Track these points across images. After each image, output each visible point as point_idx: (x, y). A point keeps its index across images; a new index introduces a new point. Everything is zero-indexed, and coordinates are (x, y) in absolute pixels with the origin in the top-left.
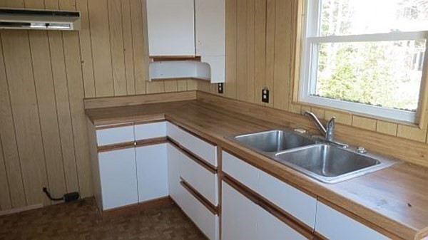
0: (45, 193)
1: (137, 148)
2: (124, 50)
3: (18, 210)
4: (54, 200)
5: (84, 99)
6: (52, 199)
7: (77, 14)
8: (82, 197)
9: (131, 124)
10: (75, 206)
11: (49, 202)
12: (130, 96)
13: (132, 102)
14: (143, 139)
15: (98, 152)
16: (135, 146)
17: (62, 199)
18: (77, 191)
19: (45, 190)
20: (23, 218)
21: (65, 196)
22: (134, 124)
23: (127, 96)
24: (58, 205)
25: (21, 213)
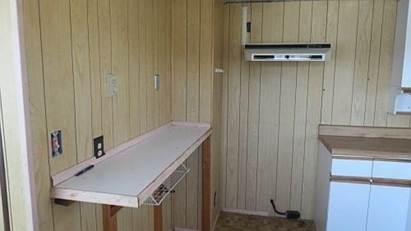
0: (271, 205)
1: (373, 186)
2: (368, 79)
3: (250, 213)
4: (278, 213)
5: (320, 125)
6: (276, 211)
7: (329, 46)
8: (302, 218)
9: (370, 159)
10: (295, 224)
11: (273, 214)
12: (366, 127)
13: (368, 134)
14: (382, 177)
15: (330, 180)
16: (371, 183)
17: (284, 214)
18: (299, 211)
19: (272, 201)
20: (253, 221)
21: (288, 211)
22: (374, 159)
23: (363, 127)
24: (280, 218)
25: (251, 215)
